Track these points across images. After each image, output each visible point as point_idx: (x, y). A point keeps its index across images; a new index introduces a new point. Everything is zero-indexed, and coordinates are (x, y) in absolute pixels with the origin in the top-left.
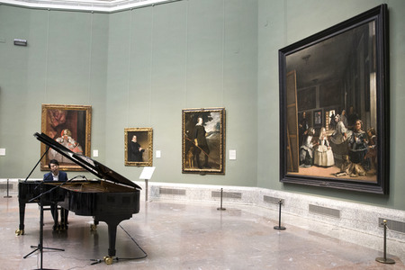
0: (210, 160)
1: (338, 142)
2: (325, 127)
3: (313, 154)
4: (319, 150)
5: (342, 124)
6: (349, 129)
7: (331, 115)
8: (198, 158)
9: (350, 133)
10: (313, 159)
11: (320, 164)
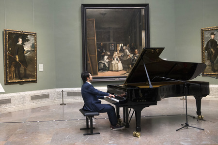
0: (28, 72)
1: (125, 59)
2: (117, 51)
3: (109, 65)
4: (113, 63)
5: (127, 51)
6: (131, 53)
7: (120, 46)
8: (19, 71)
9: (132, 55)
10: (109, 68)
11: (114, 70)
